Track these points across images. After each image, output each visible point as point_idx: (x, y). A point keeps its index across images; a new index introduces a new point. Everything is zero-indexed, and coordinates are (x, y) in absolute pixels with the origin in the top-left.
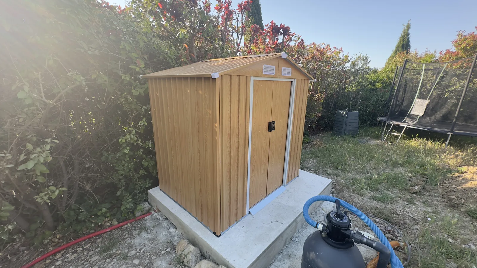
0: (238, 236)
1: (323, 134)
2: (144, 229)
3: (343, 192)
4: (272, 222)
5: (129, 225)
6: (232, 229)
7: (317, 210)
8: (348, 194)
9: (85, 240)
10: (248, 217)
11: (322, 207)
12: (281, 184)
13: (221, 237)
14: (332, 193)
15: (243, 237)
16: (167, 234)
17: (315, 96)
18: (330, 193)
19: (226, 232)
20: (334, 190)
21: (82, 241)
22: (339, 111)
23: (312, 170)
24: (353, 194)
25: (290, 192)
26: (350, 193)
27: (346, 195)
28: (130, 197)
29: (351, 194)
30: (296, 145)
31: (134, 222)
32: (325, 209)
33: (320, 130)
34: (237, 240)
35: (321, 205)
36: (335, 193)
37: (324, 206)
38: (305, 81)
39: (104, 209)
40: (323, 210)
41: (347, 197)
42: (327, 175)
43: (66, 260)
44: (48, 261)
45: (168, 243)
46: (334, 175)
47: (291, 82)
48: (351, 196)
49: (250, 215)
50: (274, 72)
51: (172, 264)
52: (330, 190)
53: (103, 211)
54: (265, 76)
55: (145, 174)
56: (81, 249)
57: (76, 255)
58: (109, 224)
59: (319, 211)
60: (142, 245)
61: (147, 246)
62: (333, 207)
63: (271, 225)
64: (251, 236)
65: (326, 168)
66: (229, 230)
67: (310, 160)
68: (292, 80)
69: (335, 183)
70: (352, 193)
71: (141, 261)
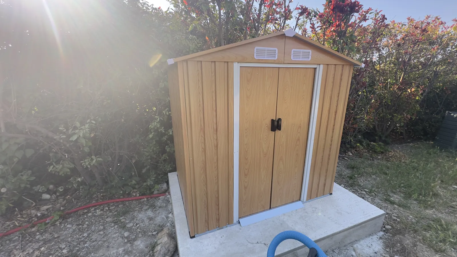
0: (211, 245)
1: (418, 144)
2: (153, 207)
3: (404, 235)
4: (258, 243)
5: (145, 199)
6: (210, 235)
7: (345, 248)
8: (411, 240)
9: (113, 202)
10: (234, 228)
11: (355, 246)
12: (298, 199)
13: (194, 239)
14: (384, 231)
15: (215, 248)
16: (164, 217)
17: (406, 91)
18: (381, 230)
19: (202, 236)
20: (390, 227)
21: (112, 203)
22: (451, 113)
23: (366, 190)
24: (422, 245)
25: (306, 212)
26: (416, 242)
27: (408, 241)
28: (155, 176)
29: (418, 243)
30: (327, 153)
31: (150, 198)
32: (358, 251)
33: (415, 138)
34: (207, 249)
35: (356, 243)
36: (391, 233)
37: (359, 247)
38: (343, 67)
39: (134, 181)
40: (354, 250)
41: (408, 244)
42: (387, 202)
43: (95, 214)
44: (86, 211)
45: (160, 226)
46: (399, 206)
47: (314, 69)
48: (415, 245)
49: (238, 225)
50: (277, 55)
51: (148, 248)
52: (381, 224)
53: (133, 183)
54: (259, 61)
55: (166, 158)
56: (107, 208)
57: (102, 212)
58: (135, 194)
59: (346, 251)
60: (141, 220)
61: (143, 223)
62: (376, 253)
63: (254, 246)
64: (223, 251)
65: (392, 192)
66: (207, 234)
67: (371, 176)
68: (315, 66)
69: (395, 218)
70: (420, 242)
71: (130, 234)
